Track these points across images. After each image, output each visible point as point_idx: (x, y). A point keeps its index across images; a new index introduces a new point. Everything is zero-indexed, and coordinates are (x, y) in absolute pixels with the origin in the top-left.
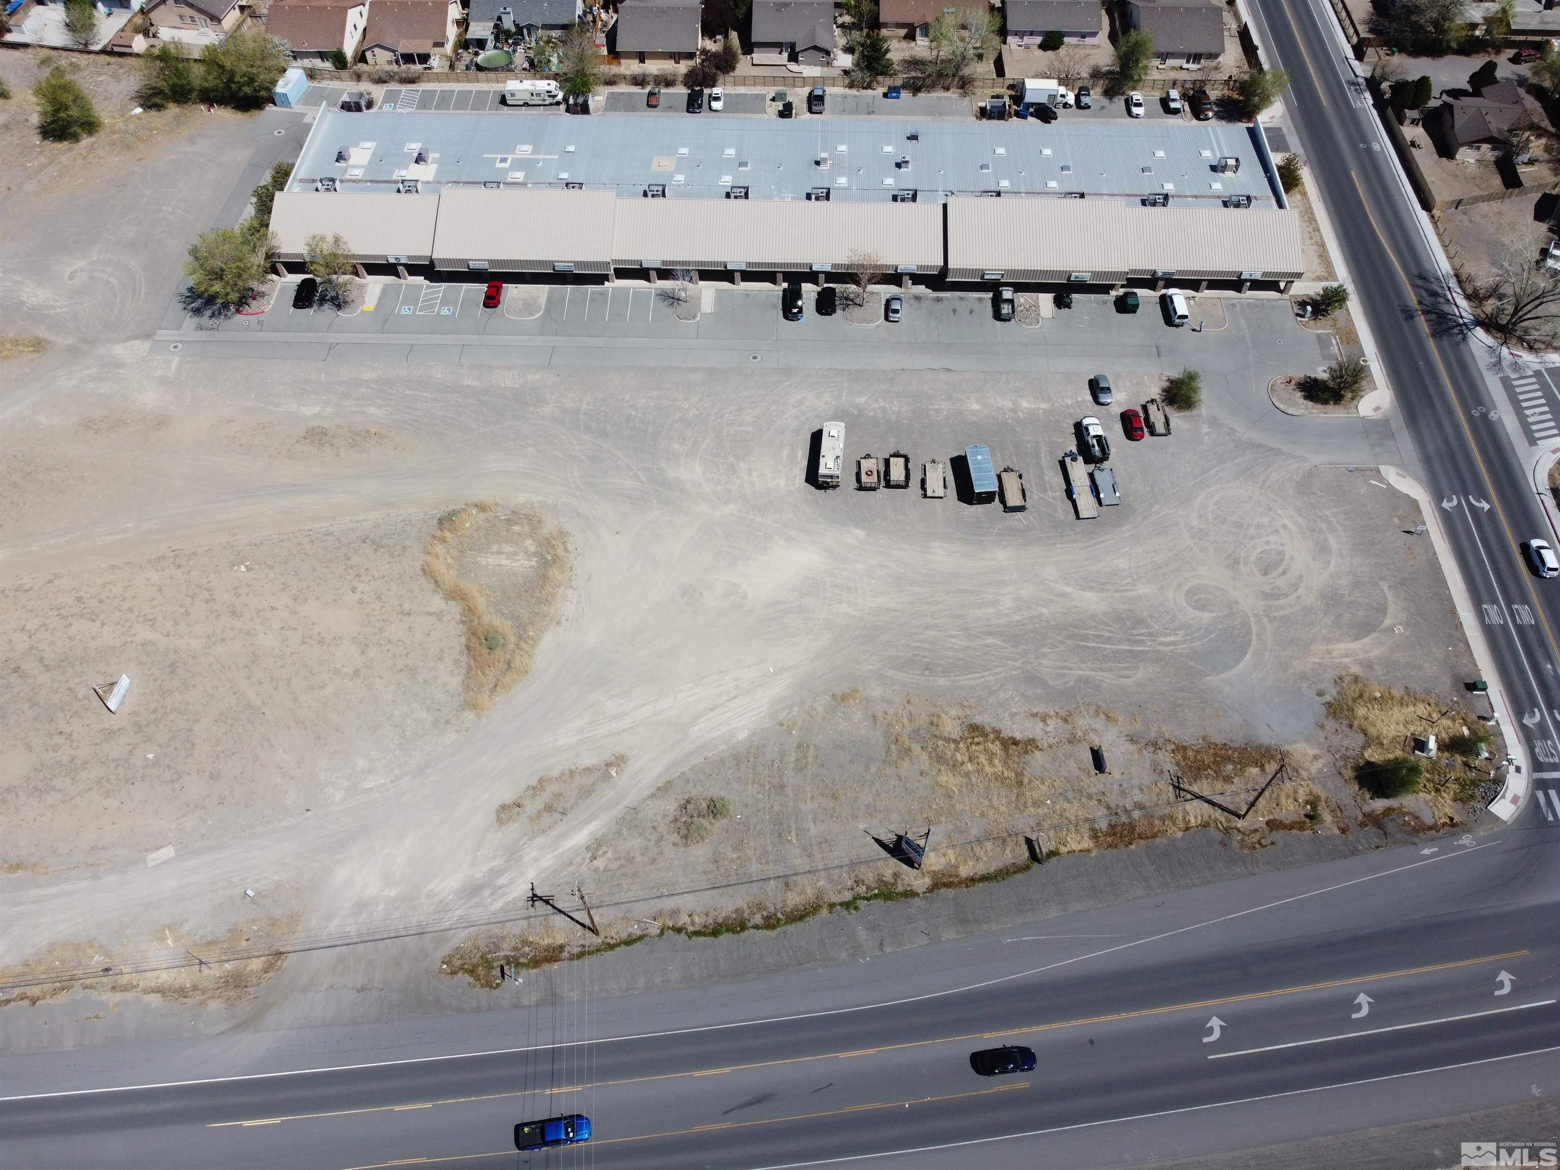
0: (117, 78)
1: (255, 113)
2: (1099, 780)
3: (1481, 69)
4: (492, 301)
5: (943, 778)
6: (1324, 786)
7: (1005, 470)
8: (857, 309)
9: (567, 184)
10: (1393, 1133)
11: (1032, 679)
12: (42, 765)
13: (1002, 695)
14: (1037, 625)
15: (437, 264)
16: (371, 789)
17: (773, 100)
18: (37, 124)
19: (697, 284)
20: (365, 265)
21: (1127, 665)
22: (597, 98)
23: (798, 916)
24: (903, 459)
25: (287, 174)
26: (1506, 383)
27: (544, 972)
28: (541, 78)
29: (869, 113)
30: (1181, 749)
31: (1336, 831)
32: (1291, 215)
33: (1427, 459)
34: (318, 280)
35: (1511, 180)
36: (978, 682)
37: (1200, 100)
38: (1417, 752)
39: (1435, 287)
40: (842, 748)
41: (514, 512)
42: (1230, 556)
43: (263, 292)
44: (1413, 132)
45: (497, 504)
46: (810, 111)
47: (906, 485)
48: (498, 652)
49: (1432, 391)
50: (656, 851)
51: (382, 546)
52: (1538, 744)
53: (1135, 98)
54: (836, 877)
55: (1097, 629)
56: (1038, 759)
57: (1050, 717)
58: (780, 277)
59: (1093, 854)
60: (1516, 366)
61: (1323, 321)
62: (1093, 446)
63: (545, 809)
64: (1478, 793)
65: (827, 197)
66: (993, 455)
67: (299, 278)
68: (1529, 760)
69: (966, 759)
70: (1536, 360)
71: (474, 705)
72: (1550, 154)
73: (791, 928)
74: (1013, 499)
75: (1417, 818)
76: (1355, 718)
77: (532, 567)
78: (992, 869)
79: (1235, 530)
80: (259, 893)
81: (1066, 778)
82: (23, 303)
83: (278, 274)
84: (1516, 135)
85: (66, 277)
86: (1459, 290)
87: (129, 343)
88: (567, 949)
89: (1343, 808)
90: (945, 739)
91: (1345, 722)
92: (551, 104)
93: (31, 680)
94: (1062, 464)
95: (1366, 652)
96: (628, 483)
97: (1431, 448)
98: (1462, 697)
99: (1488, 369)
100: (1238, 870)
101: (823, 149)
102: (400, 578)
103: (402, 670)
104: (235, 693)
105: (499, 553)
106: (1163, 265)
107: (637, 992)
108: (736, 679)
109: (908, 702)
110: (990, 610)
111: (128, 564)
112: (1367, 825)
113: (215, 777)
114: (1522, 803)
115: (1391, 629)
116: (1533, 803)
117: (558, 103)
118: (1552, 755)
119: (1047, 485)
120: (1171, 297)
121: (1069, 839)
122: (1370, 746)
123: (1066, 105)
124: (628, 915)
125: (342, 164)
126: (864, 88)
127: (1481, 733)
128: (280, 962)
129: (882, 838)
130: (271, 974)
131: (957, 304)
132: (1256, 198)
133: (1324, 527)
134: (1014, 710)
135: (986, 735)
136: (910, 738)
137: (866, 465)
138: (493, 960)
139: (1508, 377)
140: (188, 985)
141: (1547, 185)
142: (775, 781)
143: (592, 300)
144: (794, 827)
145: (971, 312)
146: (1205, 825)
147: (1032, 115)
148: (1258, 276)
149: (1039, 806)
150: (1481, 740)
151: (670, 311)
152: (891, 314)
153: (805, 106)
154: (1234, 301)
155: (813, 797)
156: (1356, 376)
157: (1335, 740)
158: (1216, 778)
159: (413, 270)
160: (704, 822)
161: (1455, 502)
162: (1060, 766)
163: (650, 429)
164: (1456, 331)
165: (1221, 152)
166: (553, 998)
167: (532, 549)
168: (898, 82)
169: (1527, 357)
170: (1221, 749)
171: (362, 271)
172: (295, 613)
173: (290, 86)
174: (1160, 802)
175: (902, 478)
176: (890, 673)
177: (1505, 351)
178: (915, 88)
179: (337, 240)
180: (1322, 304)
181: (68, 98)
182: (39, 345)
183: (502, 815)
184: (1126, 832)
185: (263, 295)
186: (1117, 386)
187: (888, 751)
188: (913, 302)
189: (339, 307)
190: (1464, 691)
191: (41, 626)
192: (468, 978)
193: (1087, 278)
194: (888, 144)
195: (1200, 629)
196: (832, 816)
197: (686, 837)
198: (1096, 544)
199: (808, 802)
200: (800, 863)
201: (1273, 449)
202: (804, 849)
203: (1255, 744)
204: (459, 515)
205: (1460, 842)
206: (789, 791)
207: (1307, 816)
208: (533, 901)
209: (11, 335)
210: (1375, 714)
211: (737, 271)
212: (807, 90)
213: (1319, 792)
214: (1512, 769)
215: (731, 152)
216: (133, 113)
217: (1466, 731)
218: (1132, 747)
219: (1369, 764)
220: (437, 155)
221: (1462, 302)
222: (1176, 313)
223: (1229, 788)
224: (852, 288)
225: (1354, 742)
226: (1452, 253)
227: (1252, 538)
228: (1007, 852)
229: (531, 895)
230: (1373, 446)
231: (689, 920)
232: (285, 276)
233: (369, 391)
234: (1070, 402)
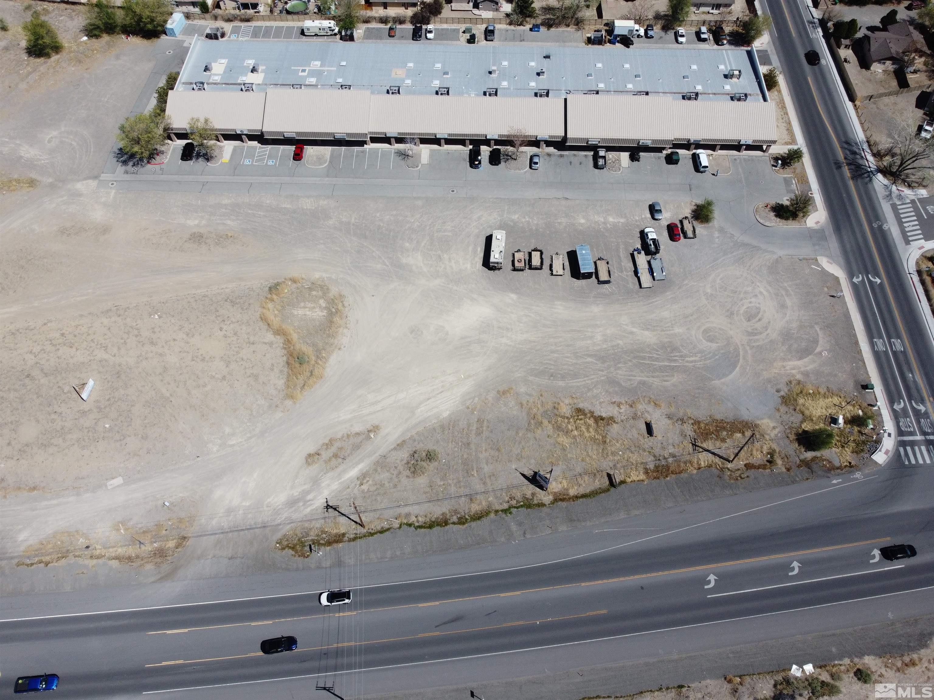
0: (72, 18)
1: (155, 40)
2: (650, 441)
3: (888, 14)
4: (298, 156)
5: (560, 440)
6: (778, 444)
7: (599, 259)
8: (513, 161)
9: (342, 86)
10: (810, 638)
11: (612, 382)
12: (46, 431)
13: (595, 391)
14: (616, 351)
15: (265, 134)
16: (233, 445)
17: (464, 32)
18: (25, 47)
19: (419, 146)
20: (223, 135)
21: (667, 374)
22: (359, 31)
23: (478, 517)
24: (539, 253)
25: (175, 79)
26: (894, 207)
27: (334, 548)
28: (325, 19)
29: (521, 41)
30: (697, 423)
31: (784, 470)
32: (771, 105)
33: (845, 253)
34: (195, 143)
35: (903, 84)
36: (581, 383)
37: (719, 33)
38: (832, 425)
39: (855, 149)
40: (503, 421)
41: (313, 283)
42: (728, 310)
43: (163, 151)
44: (845, 53)
45: (303, 279)
46: (486, 39)
47: (541, 268)
48: (305, 366)
49: (850, 212)
50: (396, 480)
51: (236, 304)
52: (902, 420)
53: (680, 31)
54: (499, 495)
55: (651, 353)
56: (615, 428)
57: (622, 404)
58: (468, 142)
59: (645, 483)
60: (900, 197)
61: (788, 170)
62: (651, 245)
63: (333, 456)
64: (866, 448)
65: (496, 94)
66: (592, 250)
67: (184, 142)
68: (896, 429)
69: (574, 428)
70: (912, 193)
71: (292, 396)
72: (927, 67)
73: (473, 524)
74: (603, 276)
75: (830, 462)
76: (797, 405)
77: (324, 316)
78: (588, 491)
79: (732, 295)
80: (171, 504)
81: (630, 439)
82: (21, 157)
83: (172, 140)
84: (907, 56)
85: (46, 142)
86: (869, 151)
87: (84, 182)
88: (347, 535)
89: (788, 457)
90: (561, 417)
91: (792, 407)
92: (331, 35)
93: (37, 382)
94: (632, 255)
95: (806, 367)
96: (379, 266)
97: (848, 246)
98: (860, 393)
99: (884, 199)
100: (728, 492)
101: (494, 65)
102: (247, 322)
103: (250, 376)
104: (154, 390)
105: (305, 307)
106: (694, 136)
107: (387, 560)
108: (442, 382)
109: (541, 395)
110: (589, 342)
111: (90, 314)
112: (801, 467)
113: (145, 438)
114: (890, 454)
115: (820, 353)
116: (897, 454)
117: (335, 34)
118: (910, 427)
119: (623, 268)
120: (698, 155)
121: (632, 474)
122: (805, 421)
123: (639, 36)
124: (381, 517)
125: (208, 73)
126: (518, 25)
127: (869, 414)
128: (184, 543)
129: (526, 473)
130: (179, 550)
131: (572, 159)
132: (750, 95)
133: (783, 293)
134: (602, 400)
135: (585, 415)
136: (542, 416)
137: (518, 256)
138: (305, 542)
139: (895, 203)
140: (133, 555)
141: (924, 86)
142: (465, 440)
143: (357, 156)
144: (475, 466)
145: (581, 164)
146: (710, 466)
147: (618, 42)
148: (750, 143)
149: (615, 455)
150: (869, 418)
151: (403, 162)
152: (533, 165)
153: (483, 36)
154: (736, 157)
155: (486, 450)
156: (806, 203)
157: (785, 417)
158: (716, 440)
159: (251, 137)
160: (424, 464)
161: (861, 278)
162: (628, 432)
163: (392, 234)
164: (866, 175)
165: (731, 66)
166: (339, 563)
167: (324, 305)
168: (539, 21)
169: (907, 192)
170: (720, 423)
171: (221, 138)
172: (188, 343)
173: (175, 24)
174: (684, 453)
175: (539, 264)
176: (531, 378)
177: (894, 188)
178: (549, 25)
179: (206, 121)
180: (788, 159)
181: (43, 32)
182: (32, 183)
183: (309, 460)
184: (664, 470)
185: (162, 152)
186: (665, 208)
187: (529, 424)
188: (546, 157)
189: (208, 160)
190: (861, 390)
191: (41, 350)
192: (291, 552)
193: (650, 144)
194: (533, 61)
195: (710, 353)
196: (497, 461)
197: (414, 472)
198: (651, 303)
199: (484, 452)
200: (479, 487)
201: (756, 247)
202: (481, 479)
203: (740, 420)
204: (281, 285)
205: (854, 476)
206: (473, 446)
207: (768, 461)
208: (327, 509)
209: (16, 176)
210: (809, 403)
211: (442, 139)
212: (484, 26)
213: (775, 448)
214: (886, 435)
215: (438, 66)
216: (82, 40)
217: (860, 413)
218: (669, 422)
219: (805, 432)
220: (264, 68)
221: (870, 158)
222: (701, 165)
223: (724, 445)
224: (510, 148)
225: (796, 418)
226: (866, 127)
227: (742, 300)
228: (597, 481)
229: (326, 505)
230: (814, 245)
231: (416, 519)
232: (175, 141)
233: (227, 211)
234: (637, 218)
